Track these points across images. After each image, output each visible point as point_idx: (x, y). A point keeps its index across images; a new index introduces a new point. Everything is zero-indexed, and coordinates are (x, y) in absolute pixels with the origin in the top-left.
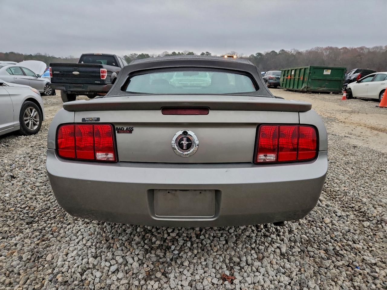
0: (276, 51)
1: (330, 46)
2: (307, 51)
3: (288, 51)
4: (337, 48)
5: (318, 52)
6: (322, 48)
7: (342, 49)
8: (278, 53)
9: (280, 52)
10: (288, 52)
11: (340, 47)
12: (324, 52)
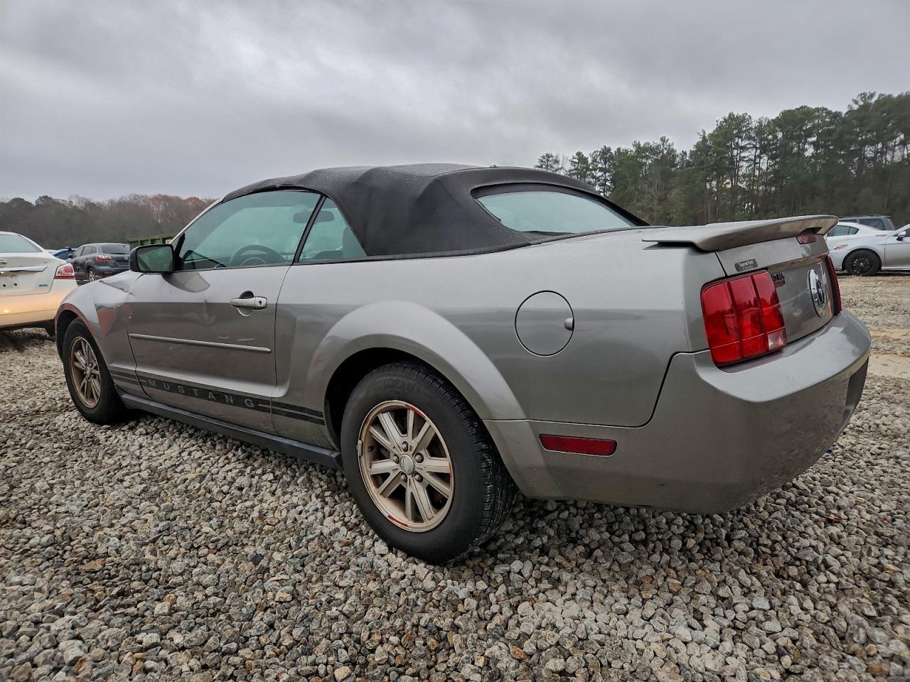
0: (27, 199)
1: (163, 193)
2: (112, 202)
3: (63, 200)
4: (178, 199)
5: (140, 205)
6: (146, 199)
7: (188, 200)
8: (34, 203)
9: (40, 203)
10: (60, 201)
11: (184, 197)
12: (151, 205)
